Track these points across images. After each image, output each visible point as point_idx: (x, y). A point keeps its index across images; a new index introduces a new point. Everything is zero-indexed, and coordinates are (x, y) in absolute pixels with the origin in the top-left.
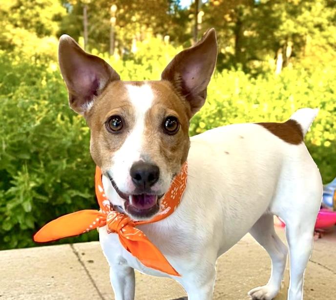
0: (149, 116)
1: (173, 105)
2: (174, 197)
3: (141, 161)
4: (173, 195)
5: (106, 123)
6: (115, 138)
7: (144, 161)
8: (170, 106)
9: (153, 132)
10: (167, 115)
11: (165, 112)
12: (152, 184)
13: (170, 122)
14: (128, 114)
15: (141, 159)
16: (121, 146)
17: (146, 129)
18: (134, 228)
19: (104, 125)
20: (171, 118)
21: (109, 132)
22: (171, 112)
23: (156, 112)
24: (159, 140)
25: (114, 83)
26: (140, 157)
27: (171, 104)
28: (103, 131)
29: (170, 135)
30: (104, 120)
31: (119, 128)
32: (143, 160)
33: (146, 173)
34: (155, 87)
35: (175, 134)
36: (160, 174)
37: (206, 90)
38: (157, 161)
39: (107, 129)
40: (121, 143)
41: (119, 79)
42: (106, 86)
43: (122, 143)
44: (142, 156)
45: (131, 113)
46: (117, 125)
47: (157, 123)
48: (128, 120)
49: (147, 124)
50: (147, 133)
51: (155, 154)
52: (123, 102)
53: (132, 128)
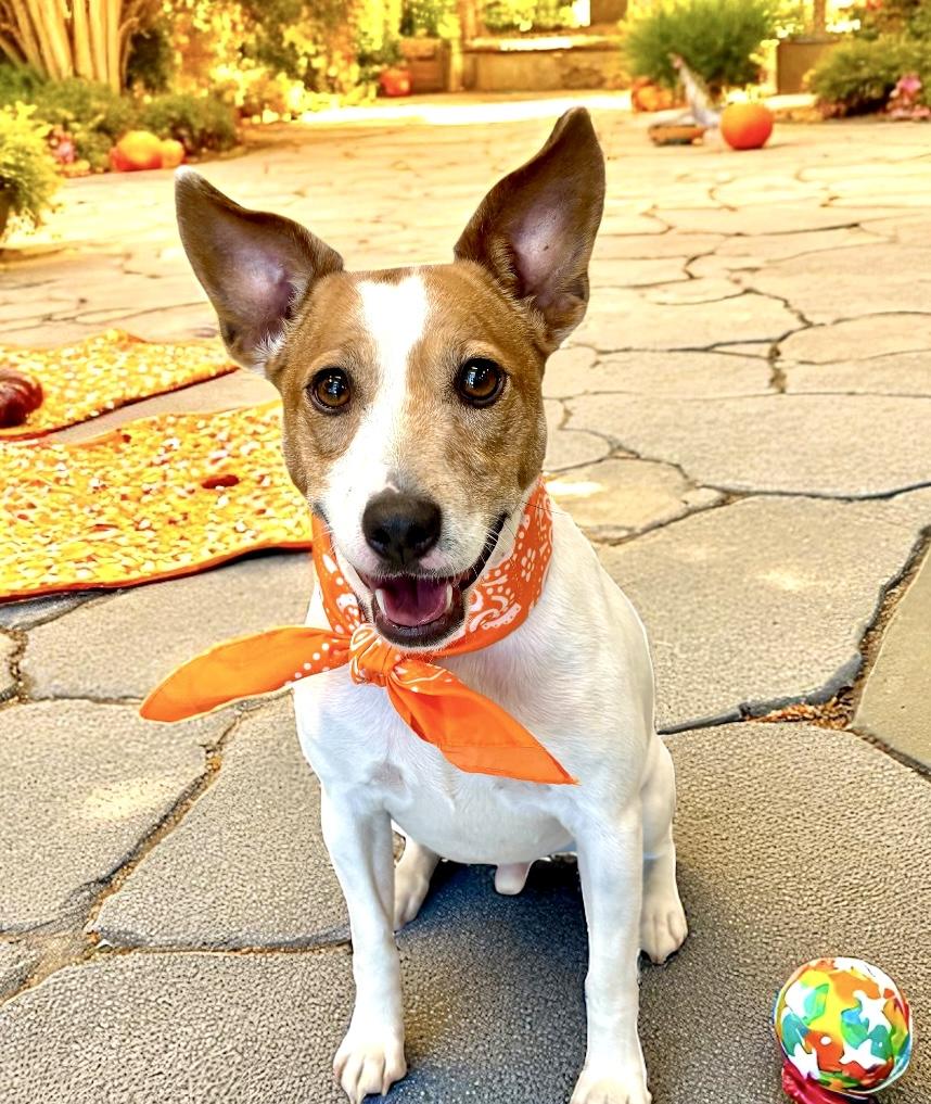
0: (419, 362)
1: (486, 324)
2: (529, 575)
3: (388, 492)
4: (527, 572)
5: (308, 387)
6: (332, 424)
7: (397, 491)
8: (476, 328)
9: (428, 405)
10: (468, 355)
11: (463, 349)
12: (423, 553)
13: (478, 373)
14: (359, 362)
15: (390, 485)
16: (346, 446)
17: (410, 397)
18: (428, 665)
19: (304, 394)
20: (480, 363)
21: (318, 409)
22: (479, 348)
23: (437, 351)
24: (448, 427)
25: (327, 280)
26: (387, 481)
27: (478, 324)
28: (304, 405)
29: (480, 407)
30: (305, 380)
31: (343, 398)
32: (394, 488)
33: (404, 526)
34: (435, 282)
35: (493, 403)
36: (445, 523)
37: (585, 274)
38: (436, 487)
39: (313, 404)
40: (346, 437)
41: (340, 268)
42: (309, 292)
43: (351, 439)
44: (392, 477)
45: (365, 359)
46: (340, 392)
47: (441, 378)
48: (359, 377)
49: (413, 384)
50: (413, 408)
51: (431, 467)
52: (353, 327)
53: (371, 399)
